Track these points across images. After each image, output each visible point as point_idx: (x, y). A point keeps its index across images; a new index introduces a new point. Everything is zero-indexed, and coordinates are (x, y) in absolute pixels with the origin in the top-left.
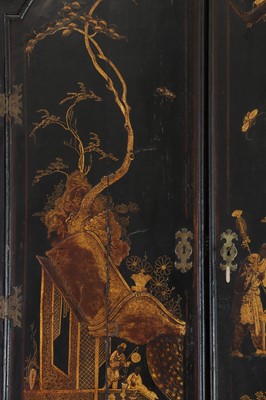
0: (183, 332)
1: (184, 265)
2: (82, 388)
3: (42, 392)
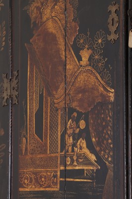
0: (112, 99)
1: (113, 37)
2: (51, 152)
3: (29, 156)
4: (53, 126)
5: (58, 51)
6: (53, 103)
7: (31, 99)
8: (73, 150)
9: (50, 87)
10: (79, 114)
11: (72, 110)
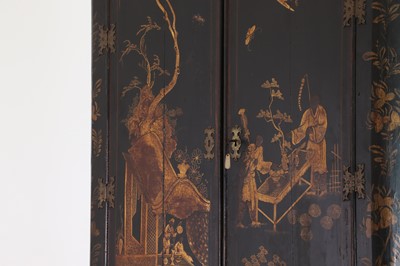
0: (208, 209)
1: (209, 156)
2: (149, 253)
3: (126, 256)
4: (151, 230)
5: (156, 162)
6: (150, 209)
7: (129, 204)
8: (170, 252)
9: (148, 195)
10: (177, 220)
11: (169, 217)
